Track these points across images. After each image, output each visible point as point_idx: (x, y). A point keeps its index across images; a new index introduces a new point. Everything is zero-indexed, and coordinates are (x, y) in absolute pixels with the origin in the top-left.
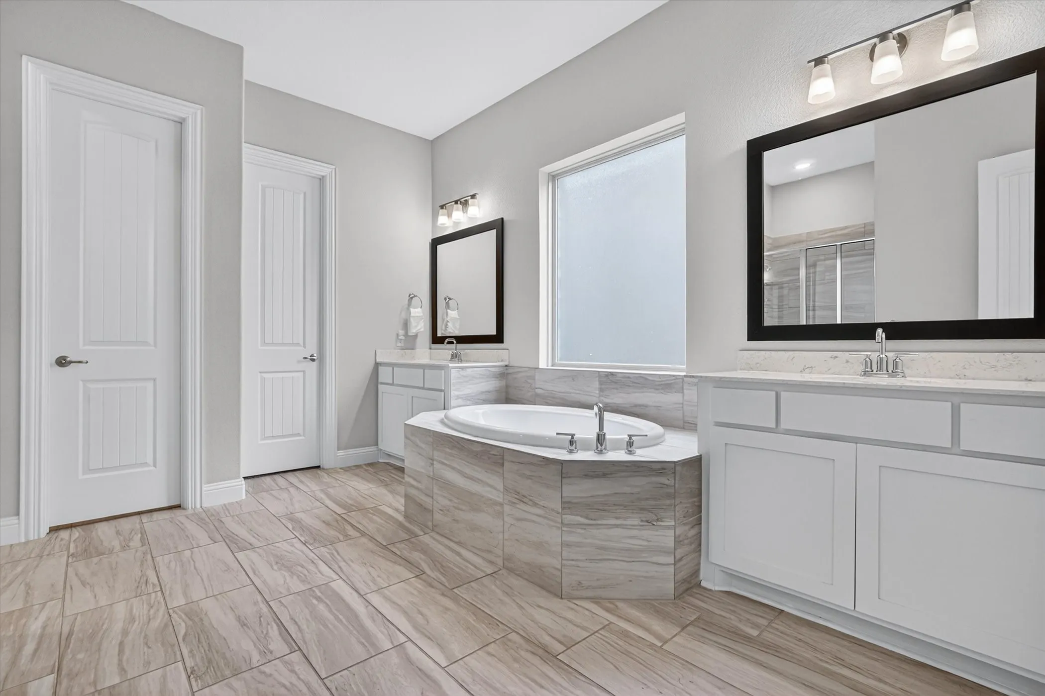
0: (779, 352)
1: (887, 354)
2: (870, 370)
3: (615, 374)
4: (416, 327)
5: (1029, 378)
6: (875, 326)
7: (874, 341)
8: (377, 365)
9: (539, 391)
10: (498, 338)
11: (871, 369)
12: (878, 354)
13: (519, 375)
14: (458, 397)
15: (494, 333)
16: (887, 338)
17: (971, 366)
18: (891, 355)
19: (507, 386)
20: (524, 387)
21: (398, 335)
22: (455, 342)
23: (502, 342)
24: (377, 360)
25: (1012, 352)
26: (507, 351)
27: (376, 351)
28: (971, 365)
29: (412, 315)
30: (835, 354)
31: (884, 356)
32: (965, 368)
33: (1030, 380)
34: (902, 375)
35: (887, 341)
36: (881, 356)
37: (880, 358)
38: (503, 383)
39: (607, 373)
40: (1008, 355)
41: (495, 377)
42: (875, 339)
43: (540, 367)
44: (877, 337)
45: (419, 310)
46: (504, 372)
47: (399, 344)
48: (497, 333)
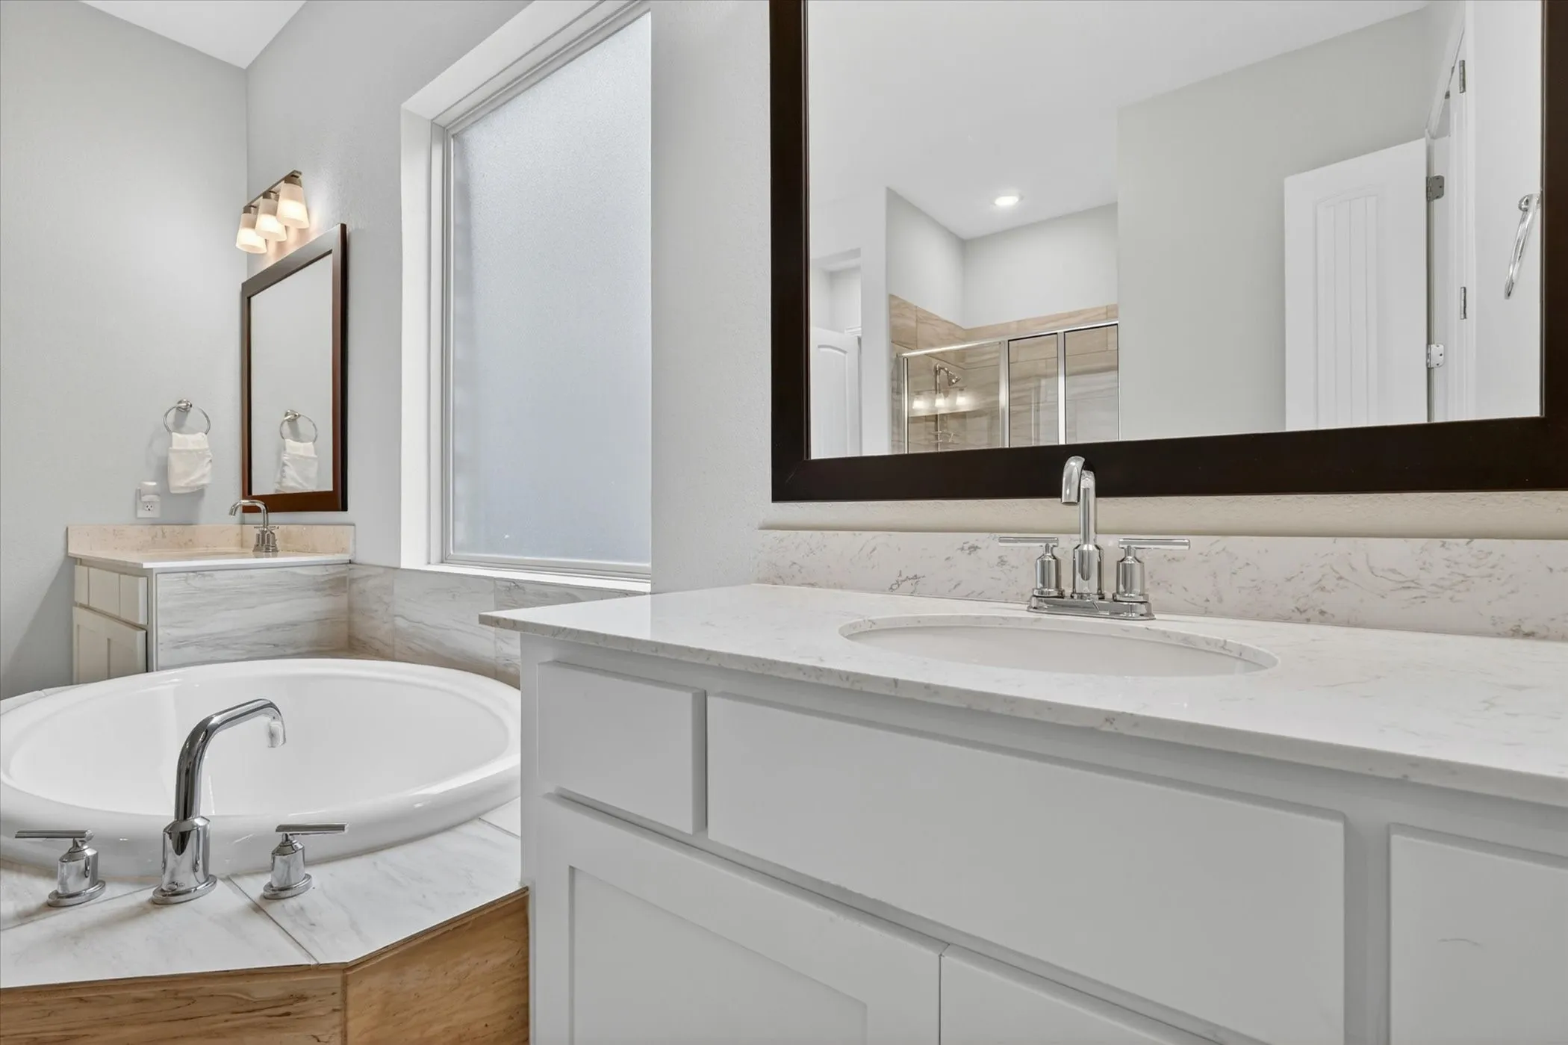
0: (840, 533)
1: (1102, 540)
2: (1054, 592)
3: (523, 585)
4: (187, 474)
5: (1526, 628)
6: (1058, 455)
7: (1060, 499)
8: (73, 562)
9: (401, 623)
10: (335, 499)
11: (1058, 586)
12: (1077, 538)
13: (371, 583)
14: (180, 643)
15: (329, 487)
16: (1102, 491)
17: (1341, 582)
18: (1112, 544)
19: (351, 609)
20: (376, 611)
21: (139, 494)
22: (262, 507)
23: (345, 508)
24: (70, 551)
25: (1472, 536)
26: (353, 527)
27: (67, 529)
28: (1341, 578)
29: (175, 447)
30: (972, 538)
31: (1091, 547)
32: (1323, 589)
33: (1529, 635)
34: (1143, 609)
35: (1100, 499)
36: (1085, 548)
37: (1082, 554)
38: (342, 601)
39: (508, 584)
40: (1458, 548)
41: (317, 590)
42: (1058, 494)
43: (403, 566)
44: (1066, 491)
45: (200, 436)
46: (345, 578)
47: (141, 514)
48: (334, 487)
